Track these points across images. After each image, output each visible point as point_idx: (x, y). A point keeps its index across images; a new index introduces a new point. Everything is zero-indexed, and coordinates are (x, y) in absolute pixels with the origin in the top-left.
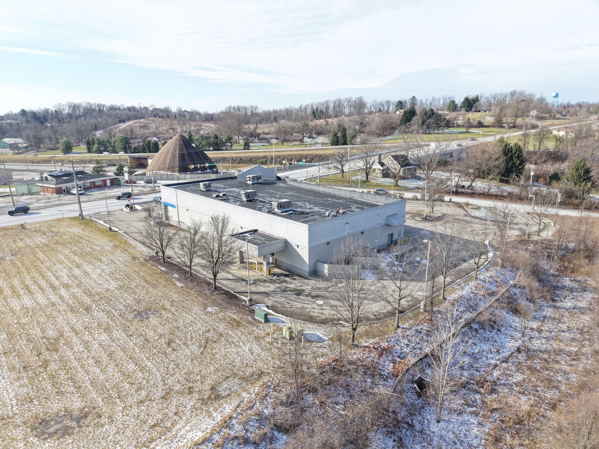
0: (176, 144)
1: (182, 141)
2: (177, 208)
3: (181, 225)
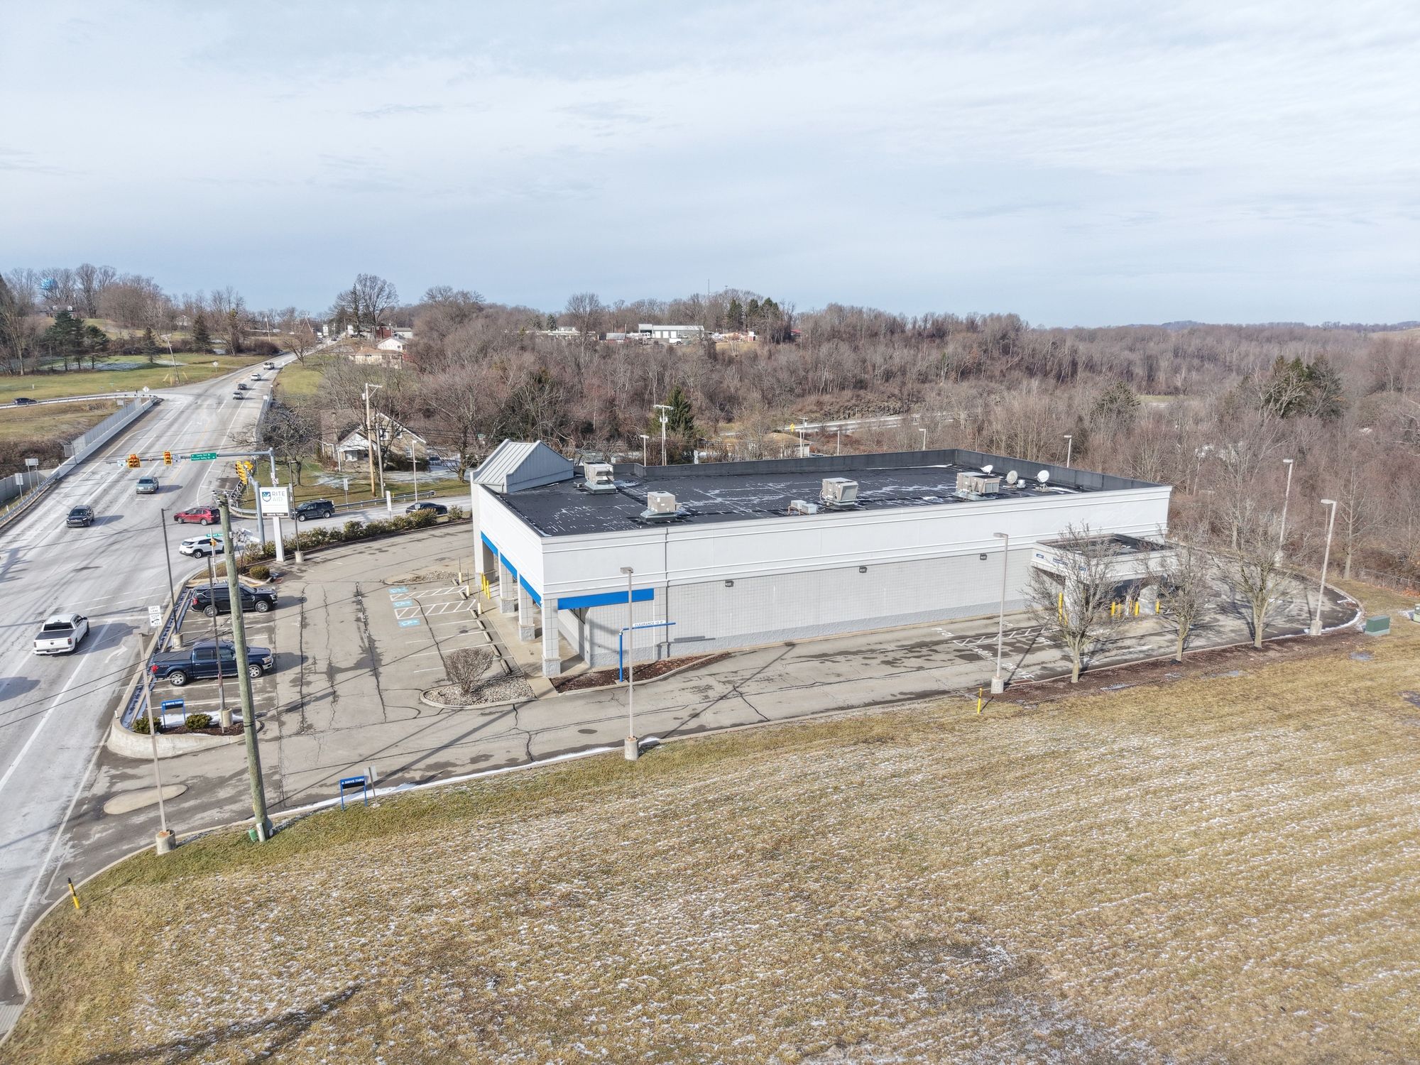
2: (659, 597)
3: (679, 652)
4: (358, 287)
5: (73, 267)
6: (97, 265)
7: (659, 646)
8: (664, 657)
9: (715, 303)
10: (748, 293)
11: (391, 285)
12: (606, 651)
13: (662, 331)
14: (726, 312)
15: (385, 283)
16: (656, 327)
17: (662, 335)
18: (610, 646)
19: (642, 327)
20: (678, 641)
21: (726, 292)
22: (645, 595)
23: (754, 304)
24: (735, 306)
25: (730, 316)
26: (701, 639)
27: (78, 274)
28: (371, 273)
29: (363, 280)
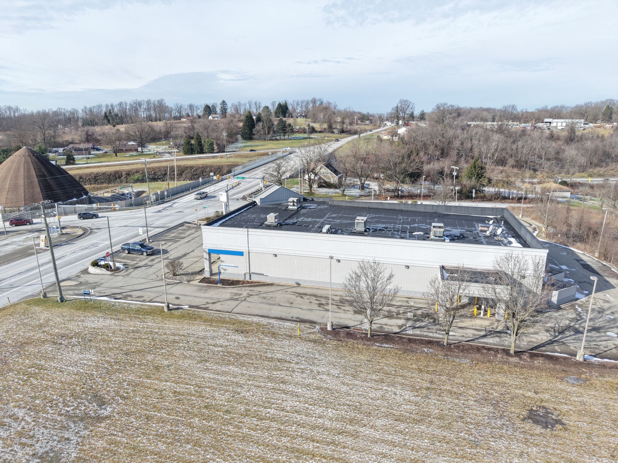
0: (26, 162)
1: (34, 158)
2: (246, 255)
3: (255, 278)
4: (399, 105)
7: (246, 274)
8: (248, 279)
9: (598, 106)
11: (413, 104)
13: (557, 122)
14: (602, 112)
15: (410, 103)
16: (554, 120)
19: (546, 120)
20: (255, 274)
22: (241, 254)
24: (610, 108)
26: (262, 275)
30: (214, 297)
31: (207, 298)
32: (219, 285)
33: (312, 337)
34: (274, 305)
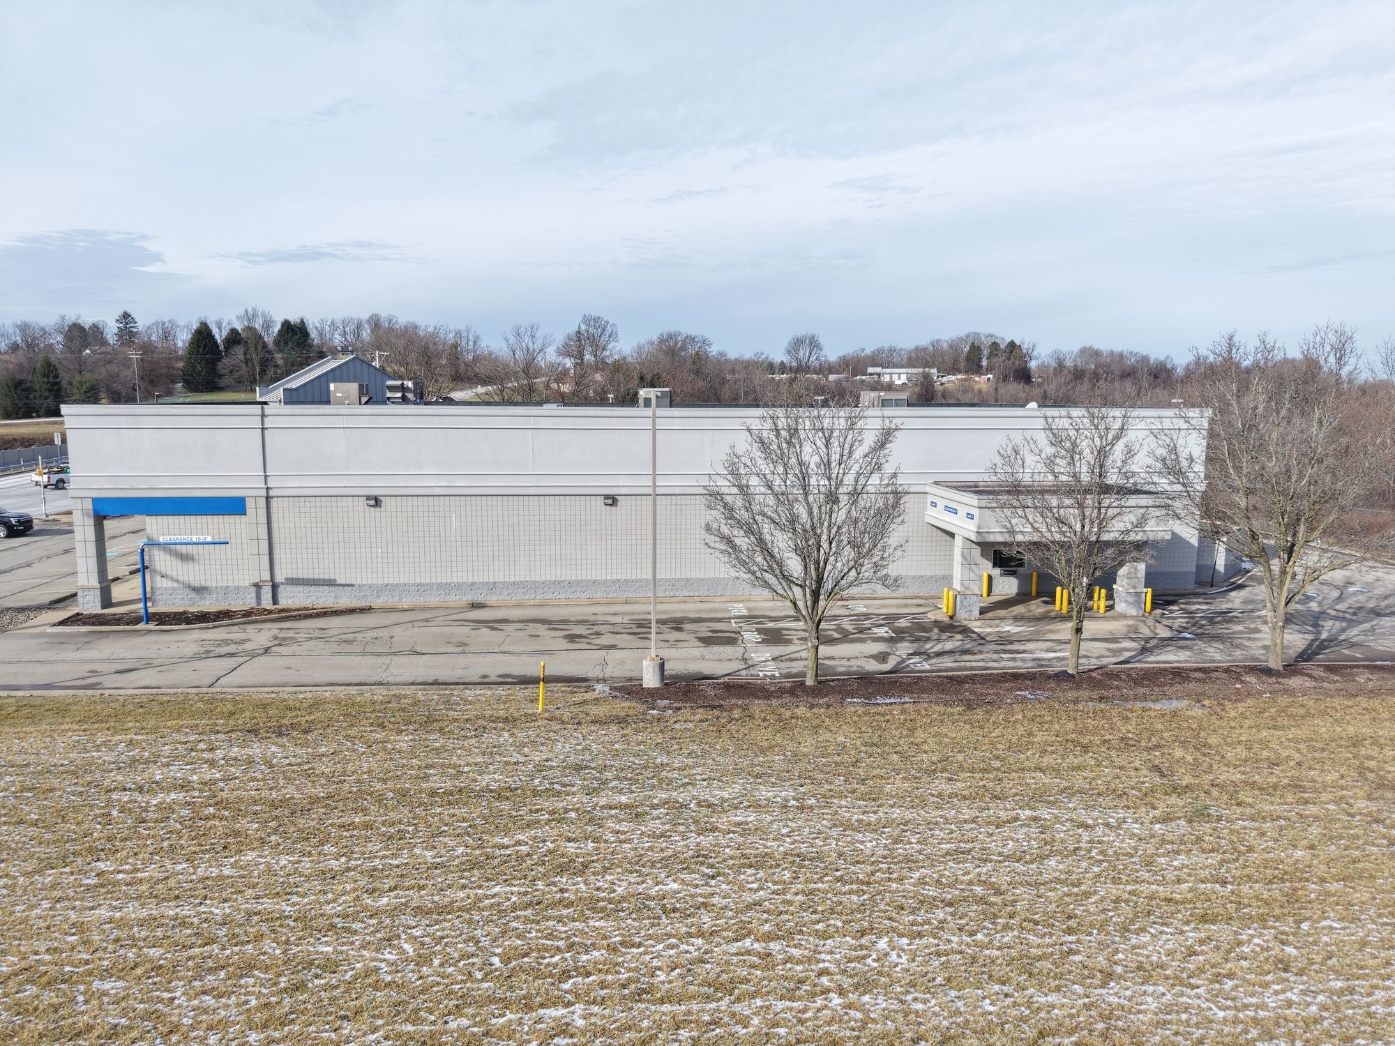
2: (255, 509)
3: (290, 598)
4: (583, 327)
5: (365, 316)
6: (383, 315)
7: (257, 586)
8: (267, 603)
9: (954, 346)
10: (991, 336)
11: (613, 325)
12: (175, 585)
13: (891, 374)
14: (964, 356)
15: (607, 323)
16: (888, 370)
17: (891, 377)
18: (180, 578)
19: (870, 370)
20: (292, 582)
21: (968, 336)
22: (234, 506)
23: (995, 345)
24: (975, 350)
25: (968, 359)
26: (331, 583)
27: (368, 322)
28: (595, 314)
29: (587, 320)
30: (122, 656)
31: (91, 661)
32: (142, 626)
33: (601, 711)
34: (395, 654)
